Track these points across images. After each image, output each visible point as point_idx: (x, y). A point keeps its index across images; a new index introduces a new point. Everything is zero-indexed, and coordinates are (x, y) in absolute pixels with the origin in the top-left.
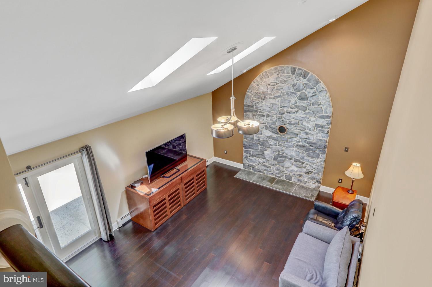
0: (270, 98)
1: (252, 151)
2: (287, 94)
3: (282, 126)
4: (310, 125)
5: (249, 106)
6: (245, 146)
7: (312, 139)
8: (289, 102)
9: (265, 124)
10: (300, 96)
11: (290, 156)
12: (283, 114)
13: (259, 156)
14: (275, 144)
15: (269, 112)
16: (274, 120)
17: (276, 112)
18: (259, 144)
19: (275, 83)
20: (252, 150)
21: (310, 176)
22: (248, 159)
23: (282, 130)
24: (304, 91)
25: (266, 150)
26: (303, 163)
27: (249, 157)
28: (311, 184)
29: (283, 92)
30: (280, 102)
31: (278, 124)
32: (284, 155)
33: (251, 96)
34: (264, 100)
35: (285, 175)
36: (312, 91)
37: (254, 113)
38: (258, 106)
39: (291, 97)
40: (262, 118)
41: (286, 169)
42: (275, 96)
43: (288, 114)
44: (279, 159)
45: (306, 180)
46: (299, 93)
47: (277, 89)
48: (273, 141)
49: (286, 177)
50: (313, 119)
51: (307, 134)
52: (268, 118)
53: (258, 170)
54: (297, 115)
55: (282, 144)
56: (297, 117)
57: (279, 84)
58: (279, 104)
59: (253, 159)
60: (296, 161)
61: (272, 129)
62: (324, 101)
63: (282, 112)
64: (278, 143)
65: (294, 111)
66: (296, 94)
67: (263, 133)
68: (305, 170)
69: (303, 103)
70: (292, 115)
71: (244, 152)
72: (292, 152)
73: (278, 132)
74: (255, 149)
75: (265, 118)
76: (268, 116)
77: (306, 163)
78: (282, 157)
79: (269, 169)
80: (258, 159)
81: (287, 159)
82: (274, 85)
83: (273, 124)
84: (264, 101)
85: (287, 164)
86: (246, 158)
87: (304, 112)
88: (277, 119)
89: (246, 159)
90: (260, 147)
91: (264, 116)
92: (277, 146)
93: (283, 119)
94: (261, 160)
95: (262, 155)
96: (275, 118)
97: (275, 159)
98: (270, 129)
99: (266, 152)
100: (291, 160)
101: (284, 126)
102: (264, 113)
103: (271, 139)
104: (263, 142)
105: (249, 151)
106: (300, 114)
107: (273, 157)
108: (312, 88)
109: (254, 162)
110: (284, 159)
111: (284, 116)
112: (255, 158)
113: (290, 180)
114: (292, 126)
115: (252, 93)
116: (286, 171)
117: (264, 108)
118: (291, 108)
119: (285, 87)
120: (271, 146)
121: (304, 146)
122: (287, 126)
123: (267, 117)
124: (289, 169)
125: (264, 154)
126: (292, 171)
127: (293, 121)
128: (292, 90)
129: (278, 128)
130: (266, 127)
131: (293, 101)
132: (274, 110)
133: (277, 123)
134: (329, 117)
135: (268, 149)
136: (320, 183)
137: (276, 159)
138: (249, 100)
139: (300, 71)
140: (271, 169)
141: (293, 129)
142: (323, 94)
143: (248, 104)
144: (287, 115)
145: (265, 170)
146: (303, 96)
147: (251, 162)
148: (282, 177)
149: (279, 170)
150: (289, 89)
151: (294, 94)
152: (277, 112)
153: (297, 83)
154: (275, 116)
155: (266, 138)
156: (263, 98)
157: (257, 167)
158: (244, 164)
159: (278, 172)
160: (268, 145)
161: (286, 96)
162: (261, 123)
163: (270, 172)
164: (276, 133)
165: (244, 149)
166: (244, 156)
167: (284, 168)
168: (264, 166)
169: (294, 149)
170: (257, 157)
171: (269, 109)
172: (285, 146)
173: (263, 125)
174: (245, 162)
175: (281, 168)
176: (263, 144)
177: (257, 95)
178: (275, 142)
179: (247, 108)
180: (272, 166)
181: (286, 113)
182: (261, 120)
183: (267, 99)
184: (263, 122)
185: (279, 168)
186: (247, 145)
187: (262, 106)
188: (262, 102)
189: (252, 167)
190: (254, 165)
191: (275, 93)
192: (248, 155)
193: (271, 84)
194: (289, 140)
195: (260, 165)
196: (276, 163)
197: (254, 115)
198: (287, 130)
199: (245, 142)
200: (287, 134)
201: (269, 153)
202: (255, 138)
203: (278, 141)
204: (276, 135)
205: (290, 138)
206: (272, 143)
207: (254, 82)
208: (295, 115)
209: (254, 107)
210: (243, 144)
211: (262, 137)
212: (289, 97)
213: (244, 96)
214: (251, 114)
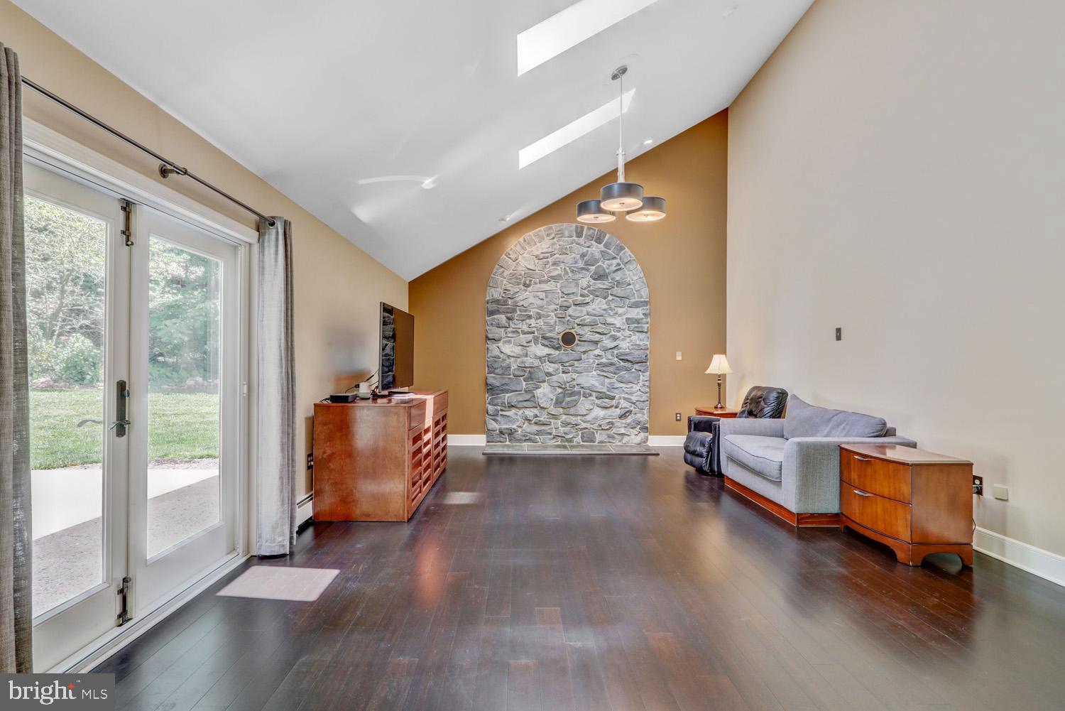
0: (541, 282)
1: (508, 397)
2: (573, 271)
3: (567, 331)
4: (618, 321)
5: (497, 302)
6: (490, 389)
7: (625, 345)
8: (577, 285)
9: (534, 333)
10: (595, 273)
11: (589, 389)
12: (568, 307)
13: (525, 404)
14: (557, 370)
15: (541, 307)
16: (552, 322)
17: (553, 307)
18: (522, 378)
19: (549, 254)
20: (507, 395)
21: (629, 420)
22: (499, 418)
23: (568, 339)
24: (600, 263)
25: (539, 387)
26: (613, 398)
27: (501, 413)
28: (633, 437)
29: (565, 269)
30: (562, 287)
31: (560, 329)
32: (576, 389)
33: (502, 281)
34: (528, 286)
35: (582, 433)
36: (615, 262)
37: (509, 315)
38: (517, 299)
39: (580, 275)
40: (528, 321)
41: (583, 418)
42: (551, 277)
43: (577, 307)
44: (567, 399)
45: (623, 431)
46: (594, 267)
47: (555, 264)
48: (553, 365)
49: (582, 437)
50: (620, 311)
51: (615, 338)
52: (538, 321)
53: (524, 436)
54: (593, 306)
55: (570, 368)
56: (594, 309)
57: (557, 255)
58: (559, 291)
59: (511, 413)
60: (601, 396)
61: (546, 340)
62: (635, 278)
63: (565, 304)
64: (561, 367)
65: (588, 300)
66: (588, 270)
67: (529, 353)
68: (618, 412)
69: (600, 285)
70: (585, 309)
71: (489, 403)
72: (590, 379)
73: (561, 344)
74: (514, 389)
75: (532, 322)
76: (539, 316)
77: (617, 396)
78: (572, 394)
79: (546, 428)
80: (521, 411)
81: (582, 398)
82: (547, 258)
83: (550, 331)
84: (529, 289)
85: (584, 405)
86: (494, 416)
87: (604, 301)
88: (557, 319)
89: (493, 420)
90: (524, 383)
91: (530, 317)
92: (561, 375)
93: (569, 318)
94: (529, 413)
95: (532, 401)
96: (553, 319)
97: (558, 403)
98: (544, 342)
99: (538, 392)
100: (590, 398)
101: (572, 331)
102: (530, 311)
103: (548, 363)
104: (532, 370)
105: (501, 397)
106: (598, 305)
107: (555, 399)
108: (614, 258)
109: (513, 421)
110: (576, 397)
111: (570, 311)
112: (513, 411)
113: (591, 441)
114: (587, 329)
115: (505, 274)
116: (583, 424)
117: (531, 300)
118: (582, 296)
119: (568, 258)
120: (547, 378)
121: (612, 364)
122: (577, 330)
123: (537, 319)
124: (588, 418)
125: (534, 396)
126: (596, 419)
127: (588, 319)
128: (581, 264)
129: (560, 337)
130: (536, 340)
131: (584, 283)
132: (548, 304)
133: (557, 327)
134: (645, 303)
135: (542, 384)
136: (645, 429)
137: (561, 403)
138: (499, 289)
139: (592, 231)
140: (553, 426)
141: (587, 333)
142: (632, 267)
143: (497, 296)
144: (575, 311)
145: (539, 433)
146: (601, 273)
147: (506, 423)
148: (575, 440)
149: (569, 424)
150: (576, 262)
151: (584, 271)
152: (555, 307)
153: (588, 251)
154: (553, 314)
155: (537, 362)
156: (528, 282)
157: (520, 430)
158: (489, 432)
159: (567, 429)
160: (541, 375)
161: (570, 274)
162: (524, 333)
163: (550, 434)
164: (558, 348)
165: (488, 397)
166: (490, 412)
167: (579, 418)
168: (536, 423)
169: (594, 373)
170: (519, 408)
171: (539, 302)
172: (576, 372)
173: (530, 337)
174: (490, 427)
175: (573, 420)
176: (531, 375)
177: (515, 278)
178: (556, 366)
179: (494, 307)
180: (552, 421)
181: (573, 307)
182: (525, 328)
183: (535, 283)
184: (530, 330)
185: (568, 421)
186: (498, 384)
187: (527, 298)
188: (526, 291)
189: (509, 434)
190: (514, 426)
191: (549, 272)
192: (499, 408)
193: (542, 256)
194: (583, 356)
195: (526, 423)
196: (561, 410)
197: (509, 319)
198: (577, 338)
199: (492, 380)
200: (577, 345)
201: (545, 393)
202: (514, 367)
203: (562, 363)
204: (557, 352)
205: (584, 352)
206: (551, 370)
207: (508, 255)
208: (589, 308)
209: (510, 302)
210: (487, 384)
211: (529, 361)
212: (576, 277)
213: (486, 283)
214: (502, 318)
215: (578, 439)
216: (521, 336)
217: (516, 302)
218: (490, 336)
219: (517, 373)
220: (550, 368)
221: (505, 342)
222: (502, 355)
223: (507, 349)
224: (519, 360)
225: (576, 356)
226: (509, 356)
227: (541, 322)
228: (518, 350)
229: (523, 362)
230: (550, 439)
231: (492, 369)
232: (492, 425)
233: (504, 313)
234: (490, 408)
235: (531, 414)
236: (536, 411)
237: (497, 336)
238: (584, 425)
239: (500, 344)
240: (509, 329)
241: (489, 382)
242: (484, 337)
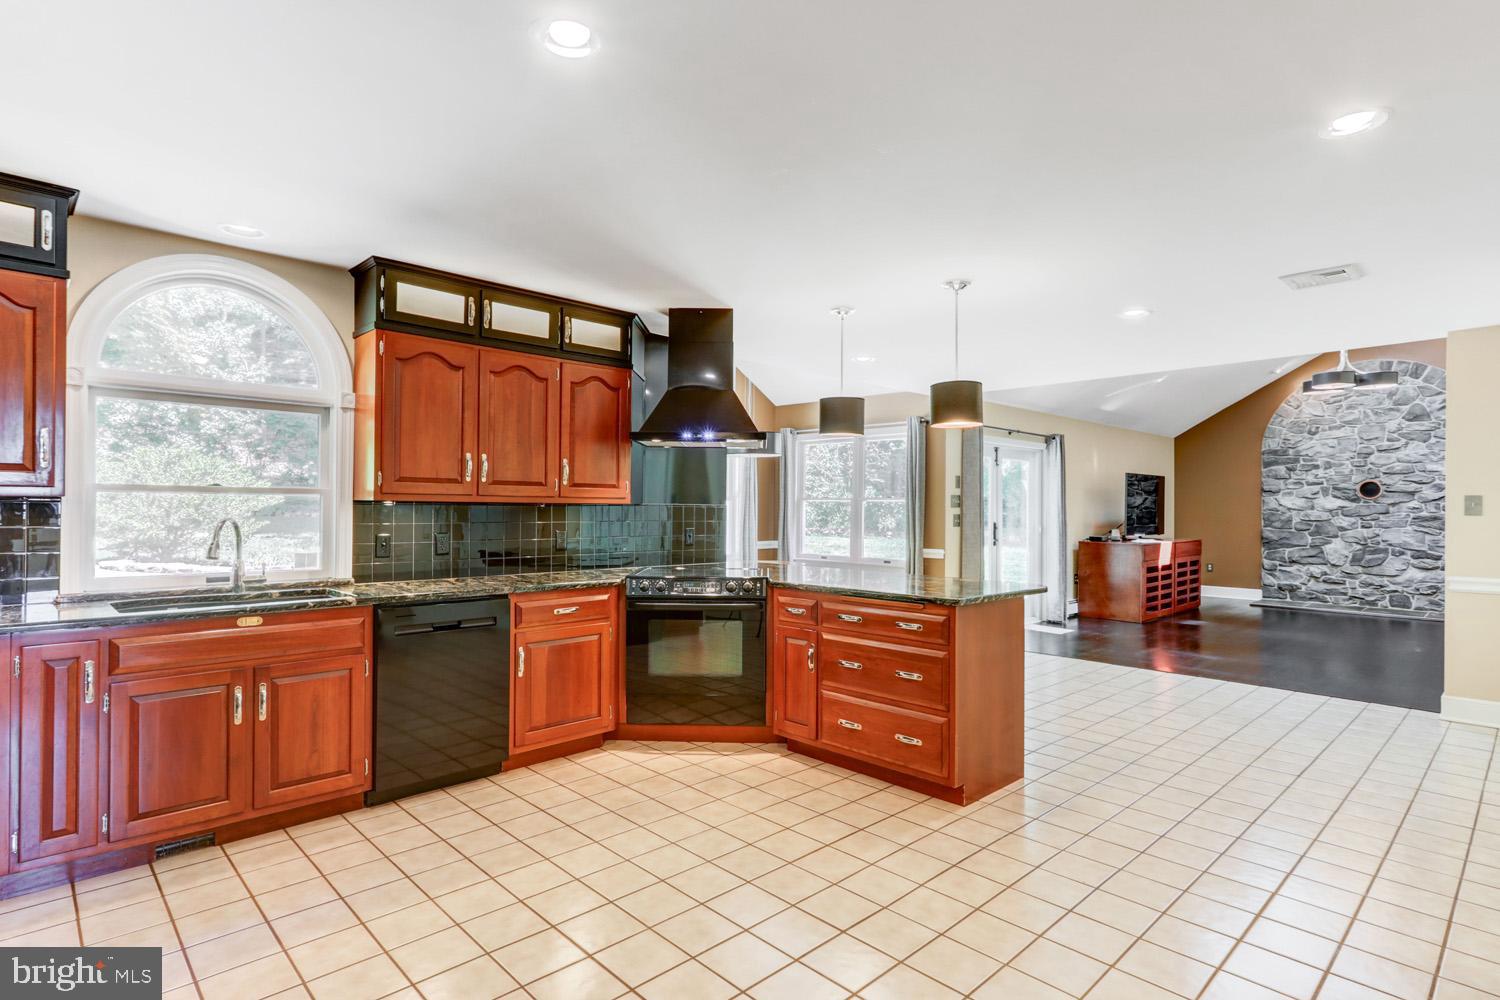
0: (1330, 429)
1: (1289, 552)
2: (1376, 414)
3: (1368, 481)
5: (1275, 452)
6: (1267, 542)
8: (1383, 429)
9: (1322, 483)
10: (1409, 413)
11: (1399, 545)
12: (1370, 454)
13: (1310, 560)
14: (1354, 523)
15: (1332, 456)
16: (1347, 472)
17: (1348, 454)
18: (1306, 533)
19: (1343, 398)
20: (1288, 550)
22: (1277, 573)
23: (1370, 490)
24: (1417, 402)
25: (1329, 543)
26: (1438, 559)
27: (1279, 568)
29: (1365, 412)
30: (1360, 433)
31: (1358, 479)
32: (1382, 546)
33: (1280, 431)
34: (1314, 434)
35: (1391, 597)
36: (1439, 398)
37: (1290, 465)
38: (1300, 448)
39: (1387, 418)
40: (1314, 471)
41: (1391, 579)
42: (1345, 422)
43: (1382, 454)
44: (1368, 557)
46: (1408, 407)
47: (1350, 407)
48: (1348, 519)
49: (1391, 601)
52: (1328, 471)
53: (1310, 594)
54: (1407, 452)
55: (1373, 523)
56: (1407, 455)
57: (1354, 398)
58: (1357, 437)
59: (1293, 569)
60: (1419, 555)
61: (1338, 491)
63: (1365, 451)
64: (1360, 521)
65: (1397, 444)
66: (1398, 410)
67: (1316, 506)
69: (1420, 426)
70: (1394, 456)
71: (1265, 558)
72: (1403, 536)
73: (1360, 495)
74: (1295, 543)
75: (1321, 472)
76: (1328, 466)
78: (1375, 551)
79: (1339, 588)
80: (1306, 567)
81: (1390, 557)
82: (1340, 401)
83: (1344, 482)
84: (1317, 436)
85: (1392, 565)
86: (1271, 571)
87: (1424, 445)
88: (1354, 468)
89: (1271, 575)
90: (1310, 538)
91: (1316, 467)
92: (1360, 529)
93: (1371, 466)
94: (1316, 570)
95: (1318, 556)
96: (1347, 468)
97: (1355, 560)
98: (1337, 493)
99: (1327, 548)
100: (1404, 557)
101: (1376, 481)
102: (1316, 461)
103: (1341, 516)
104: (1320, 524)
105: (1279, 552)
106: (1415, 450)
107: (1351, 557)
108: (1438, 393)
109: (1294, 577)
110: (1381, 555)
111: (1372, 458)
112: (1296, 567)
113: (1404, 607)
114: (1397, 478)
115: (1284, 423)
116: (1391, 585)
117: (1318, 448)
118: (1389, 440)
120: (1340, 533)
122: (1382, 480)
123: (1326, 468)
124: (1398, 579)
125: (1322, 552)
126: (1411, 582)
127: (1398, 467)
128: (1388, 404)
129: (1358, 487)
130: (1325, 492)
131: (1392, 425)
132: (1342, 452)
133: (1353, 478)
135: (1333, 540)
137: (1360, 560)
138: (1277, 440)
139: (1404, 366)
140: (1348, 585)
141: (1398, 483)
143: (1274, 447)
144: (1379, 457)
145: (1329, 593)
146: (1420, 412)
147: (1286, 579)
148: (1380, 603)
149: (1371, 585)
150: (1380, 403)
151: (1392, 412)
152: (1352, 455)
153: (1398, 389)
154: (1348, 462)
155: (1325, 516)
156: (1313, 430)
157: (1304, 588)
158: (1265, 587)
159: (1368, 590)
160: (1332, 530)
161: (1373, 417)
162: (1309, 484)
163: (1345, 594)
164: (1353, 501)
165: (1264, 552)
166: (1266, 566)
167: (1385, 579)
168: (1324, 581)
169: (1409, 528)
170: (1304, 564)
171: (1330, 451)
172: (1380, 526)
173: (1316, 488)
174: (1267, 582)
175: (1377, 581)
176: (1319, 529)
177: (1297, 427)
178: (1353, 520)
179: (1272, 458)
180: (1348, 580)
181: (1376, 454)
182: (1311, 478)
183: (1324, 430)
184: (1316, 480)
185: (1370, 581)
186: (1275, 538)
187: (1309, 446)
188: (1311, 439)
189: (1290, 591)
190: (1297, 583)
191: (1341, 418)
192: (1278, 563)
193: (1332, 400)
194: (1391, 509)
195: (1312, 581)
196: (1360, 569)
197: (1289, 469)
198: (1382, 488)
199: (1268, 533)
200: (1383, 496)
201: (1336, 549)
202: (1296, 520)
203: (1361, 517)
204: (1354, 505)
205: (1393, 505)
206: (1344, 524)
207: (1288, 403)
208: (1401, 454)
209: (1291, 451)
210: (1262, 538)
211: (1314, 515)
212: (1382, 419)
213: (1261, 434)
214: (1281, 470)
215: (1386, 602)
216: (1306, 487)
217: (1299, 452)
218: (1266, 488)
219: (1298, 526)
220: (1344, 522)
221: (1285, 494)
222: (1280, 508)
223: (1287, 502)
224: (1302, 513)
225: (1380, 508)
226: (1289, 509)
227: (1331, 472)
228: (1301, 503)
229: (1306, 515)
230: (1344, 600)
231: (1269, 523)
232: (1269, 580)
233: (1284, 463)
234: (1267, 563)
235: (1320, 571)
236: (1325, 568)
237: (1274, 488)
238: (1393, 588)
239: (1279, 496)
240: (1290, 481)
241: (1264, 535)
242: (1259, 490)
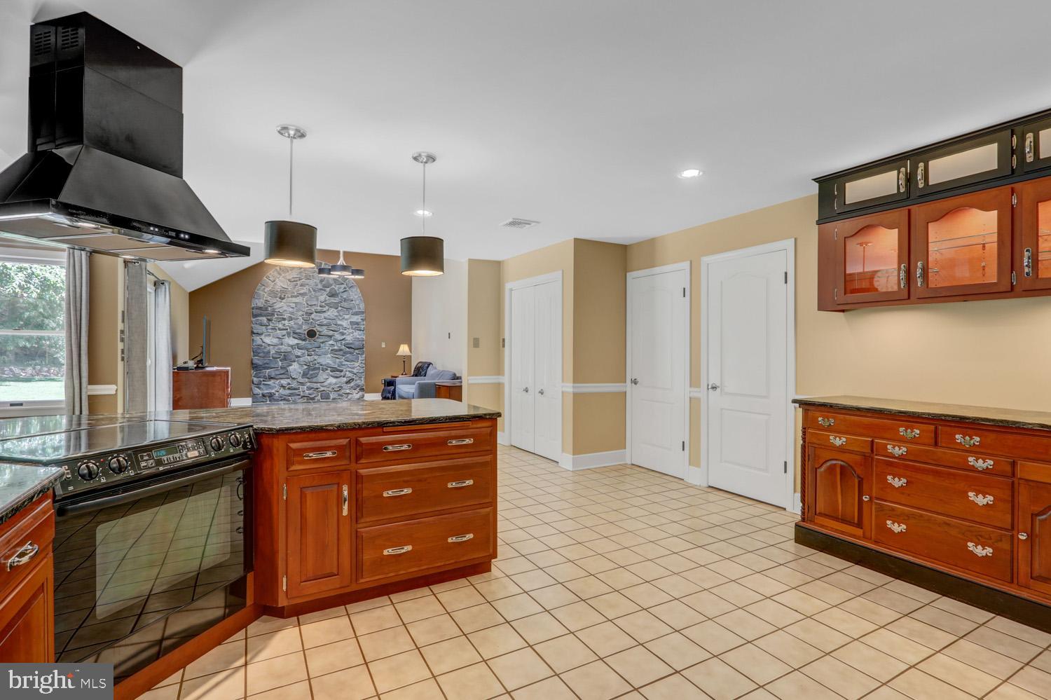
0: (292, 297)
2: (314, 291)
3: (311, 329)
4: (345, 323)
5: (261, 308)
6: (254, 366)
7: (349, 338)
8: (317, 300)
9: (287, 329)
10: (330, 292)
11: (325, 365)
12: (312, 313)
13: (281, 376)
14: (304, 354)
15: (292, 313)
16: (300, 323)
17: (301, 313)
18: (278, 360)
19: (298, 279)
20: (268, 371)
21: (352, 384)
22: (261, 386)
23: (312, 334)
24: (333, 287)
25: (291, 365)
26: (341, 371)
27: (263, 382)
28: (354, 395)
29: (309, 289)
30: (306, 301)
31: (306, 328)
32: (317, 366)
33: (264, 295)
34: (283, 299)
35: (321, 394)
36: (343, 286)
37: (269, 317)
38: (275, 307)
39: (320, 294)
40: (283, 322)
41: (322, 384)
42: (299, 294)
43: (318, 314)
44: (311, 372)
45: (348, 391)
46: (329, 289)
47: (302, 285)
48: (301, 351)
49: (321, 396)
50: (346, 317)
51: (343, 334)
52: (290, 322)
53: (281, 397)
54: (329, 314)
55: (313, 353)
57: (304, 280)
58: (305, 303)
59: (271, 382)
60: (334, 370)
61: (296, 335)
62: (356, 297)
63: (309, 311)
64: (307, 352)
65: (325, 309)
66: (325, 290)
67: (284, 343)
68: (345, 379)
69: (333, 300)
70: (323, 315)
71: (254, 376)
72: (327, 360)
73: (307, 337)
74: (273, 366)
75: (286, 322)
76: (291, 319)
77: (344, 370)
78: (315, 369)
79: (296, 391)
80: (278, 381)
81: (321, 372)
82: (297, 281)
83: (299, 329)
84: (283, 301)
85: (322, 376)
86: (258, 385)
87: (336, 310)
88: (304, 321)
89: (257, 388)
90: (280, 363)
91: (284, 319)
92: (306, 357)
93: (312, 320)
94: (284, 382)
95: (286, 373)
96: (300, 321)
97: (305, 375)
98: (295, 335)
99: (290, 368)
100: (327, 371)
101: (314, 329)
102: (284, 316)
103: (297, 349)
104: (286, 354)
105: (263, 372)
106: (332, 313)
107: (302, 372)
108: (343, 284)
109: (272, 388)
110: (317, 371)
111: (313, 316)
112: (273, 381)
113: (327, 399)
114: (325, 328)
115: (266, 290)
116: (322, 387)
117: (285, 308)
118: (321, 306)
119: (311, 282)
120: (296, 359)
121: (341, 350)
122: (317, 328)
123: (289, 320)
124: (325, 384)
125: (287, 371)
126: (330, 384)
127: (325, 322)
128: (320, 286)
129: (306, 332)
130: (289, 334)
131: (322, 298)
132: (298, 311)
133: (303, 326)
134: (362, 313)
135: (293, 363)
136: (362, 390)
137: (307, 375)
138: (261, 300)
140: (301, 390)
141: (325, 331)
142: (354, 290)
143: (260, 305)
144: (316, 316)
145: (291, 395)
146: (334, 293)
147: (267, 389)
148: (316, 398)
149: (312, 388)
150: (317, 285)
151: (322, 291)
154: (300, 317)
155: (289, 349)
156: (283, 296)
157: (277, 394)
158: (254, 396)
159: (311, 391)
160: (293, 357)
161: (313, 293)
162: (280, 329)
163: (299, 395)
164: (304, 340)
165: (253, 373)
166: (255, 382)
167: (319, 384)
168: (289, 389)
169: (329, 356)
170: (277, 379)
171: (291, 310)
172: (317, 355)
173: (284, 332)
174: (255, 392)
175: (315, 385)
176: (286, 358)
177: (273, 293)
178: (303, 351)
179: (258, 312)
180: (301, 387)
181: (315, 313)
182: (280, 326)
183: (288, 297)
184: (284, 328)
185: (312, 386)
186: (261, 364)
187: (281, 306)
188: (281, 302)
189: (269, 397)
190: (273, 391)
191: (298, 290)
192: (262, 379)
193: (293, 280)
194: (322, 345)
195: (282, 389)
196: (307, 380)
197: (269, 320)
198: (318, 333)
199: (257, 360)
200: (318, 338)
201: (295, 368)
202: (273, 352)
203: (308, 350)
204: (304, 342)
205: (323, 343)
206: (299, 354)
207: (268, 277)
208: (326, 315)
209: (269, 309)
210: (252, 364)
211: (283, 348)
212: (317, 294)
213: (252, 295)
214: (264, 319)
215: (319, 397)
216: (278, 332)
217: (274, 309)
218: (255, 331)
219: (275, 356)
220: (299, 352)
221: (266, 335)
222: (263, 344)
223: (268, 340)
224: (276, 347)
225: (316, 344)
226: (269, 345)
227: (292, 323)
228: (275, 341)
229: (279, 349)
230: (299, 399)
231: (256, 353)
232: (257, 391)
233: (265, 316)
234: (255, 379)
235: (286, 383)
236: (289, 381)
237: (260, 332)
238: (322, 389)
239: (263, 337)
240: (269, 327)
241: (254, 362)
242: (250, 332)
